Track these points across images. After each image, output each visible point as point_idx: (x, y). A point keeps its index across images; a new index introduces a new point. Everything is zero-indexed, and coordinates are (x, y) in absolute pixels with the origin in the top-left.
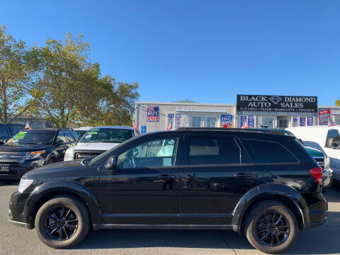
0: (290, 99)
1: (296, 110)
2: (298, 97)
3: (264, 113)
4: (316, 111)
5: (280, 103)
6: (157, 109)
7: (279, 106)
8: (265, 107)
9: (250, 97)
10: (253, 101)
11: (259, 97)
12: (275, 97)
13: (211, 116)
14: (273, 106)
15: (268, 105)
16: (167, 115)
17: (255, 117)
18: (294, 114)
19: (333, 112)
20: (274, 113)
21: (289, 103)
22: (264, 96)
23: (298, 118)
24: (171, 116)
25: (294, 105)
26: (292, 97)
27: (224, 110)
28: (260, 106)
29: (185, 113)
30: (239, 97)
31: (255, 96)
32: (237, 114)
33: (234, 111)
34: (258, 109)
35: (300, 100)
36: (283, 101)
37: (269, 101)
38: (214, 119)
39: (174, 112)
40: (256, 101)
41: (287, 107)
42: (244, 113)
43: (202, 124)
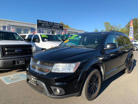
1: (57, 29)
2: (58, 24)
3: (47, 29)
4: (63, 30)
5: (52, 25)
7: (52, 27)
8: (47, 26)
9: (42, 21)
10: (43, 23)
12: (51, 23)
13: (26, 29)
14: (50, 26)
15: (48, 25)
16: (2, 26)
17: (44, 30)
18: (57, 30)
19: (67, 30)
20: (51, 29)
21: (55, 25)
22: (47, 22)
23: (58, 32)
24: (4, 27)
25: (57, 27)
26: (56, 23)
27: (32, 26)
28: (46, 26)
30: (38, 20)
31: (44, 21)
32: (37, 28)
34: (45, 27)
35: (58, 25)
36: (53, 25)
37: (49, 24)
38: (28, 30)
39: (6, 25)
40: (45, 24)
41: (55, 27)
42: (40, 28)
43: (22, 32)
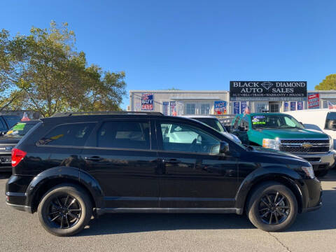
0: (281, 85)
1: (287, 95)
2: (289, 82)
3: (257, 99)
4: (305, 95)
5: (271, 88)
6: (151, 97)
7: (270, 92)
8: (257, 93)
9: (243, 83)
10: (245, 87)
11: (252, 83)
12: (267, 83)
13: (205, 103)
14: (265, 92)
15: (260, 90)
16: (161, 102)
17: (248, 103)
18: (285, 99)
19: (321, 96)
20: (266, 99)
21: (280, 88)
22: (256, 82)
23: (289, 103)
24: (165, 104)
25: (285, 90)
26: (283, 82)
27: (217, 97)
28: (252, 92)
29: (180, 100)
30: (232, 83)
31: (247, 82)
32: (230, 100)
33: (227, 98)
34: (251, 94)
35: (291, 85)
36: (274, 86)
37: (261, 87)
38: (208, 106)
39: (169, 100)
40: (249, 88)
41: (278, 93)
42: (237, 99)
43: (197, 110)
